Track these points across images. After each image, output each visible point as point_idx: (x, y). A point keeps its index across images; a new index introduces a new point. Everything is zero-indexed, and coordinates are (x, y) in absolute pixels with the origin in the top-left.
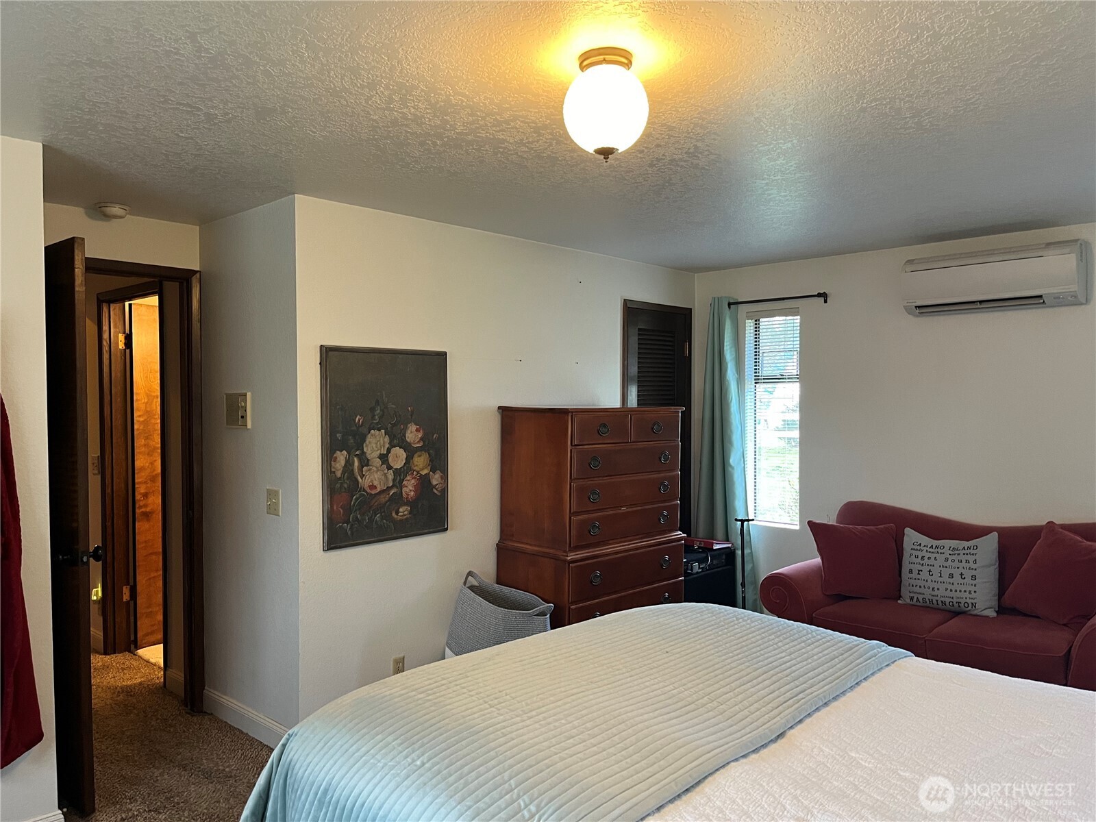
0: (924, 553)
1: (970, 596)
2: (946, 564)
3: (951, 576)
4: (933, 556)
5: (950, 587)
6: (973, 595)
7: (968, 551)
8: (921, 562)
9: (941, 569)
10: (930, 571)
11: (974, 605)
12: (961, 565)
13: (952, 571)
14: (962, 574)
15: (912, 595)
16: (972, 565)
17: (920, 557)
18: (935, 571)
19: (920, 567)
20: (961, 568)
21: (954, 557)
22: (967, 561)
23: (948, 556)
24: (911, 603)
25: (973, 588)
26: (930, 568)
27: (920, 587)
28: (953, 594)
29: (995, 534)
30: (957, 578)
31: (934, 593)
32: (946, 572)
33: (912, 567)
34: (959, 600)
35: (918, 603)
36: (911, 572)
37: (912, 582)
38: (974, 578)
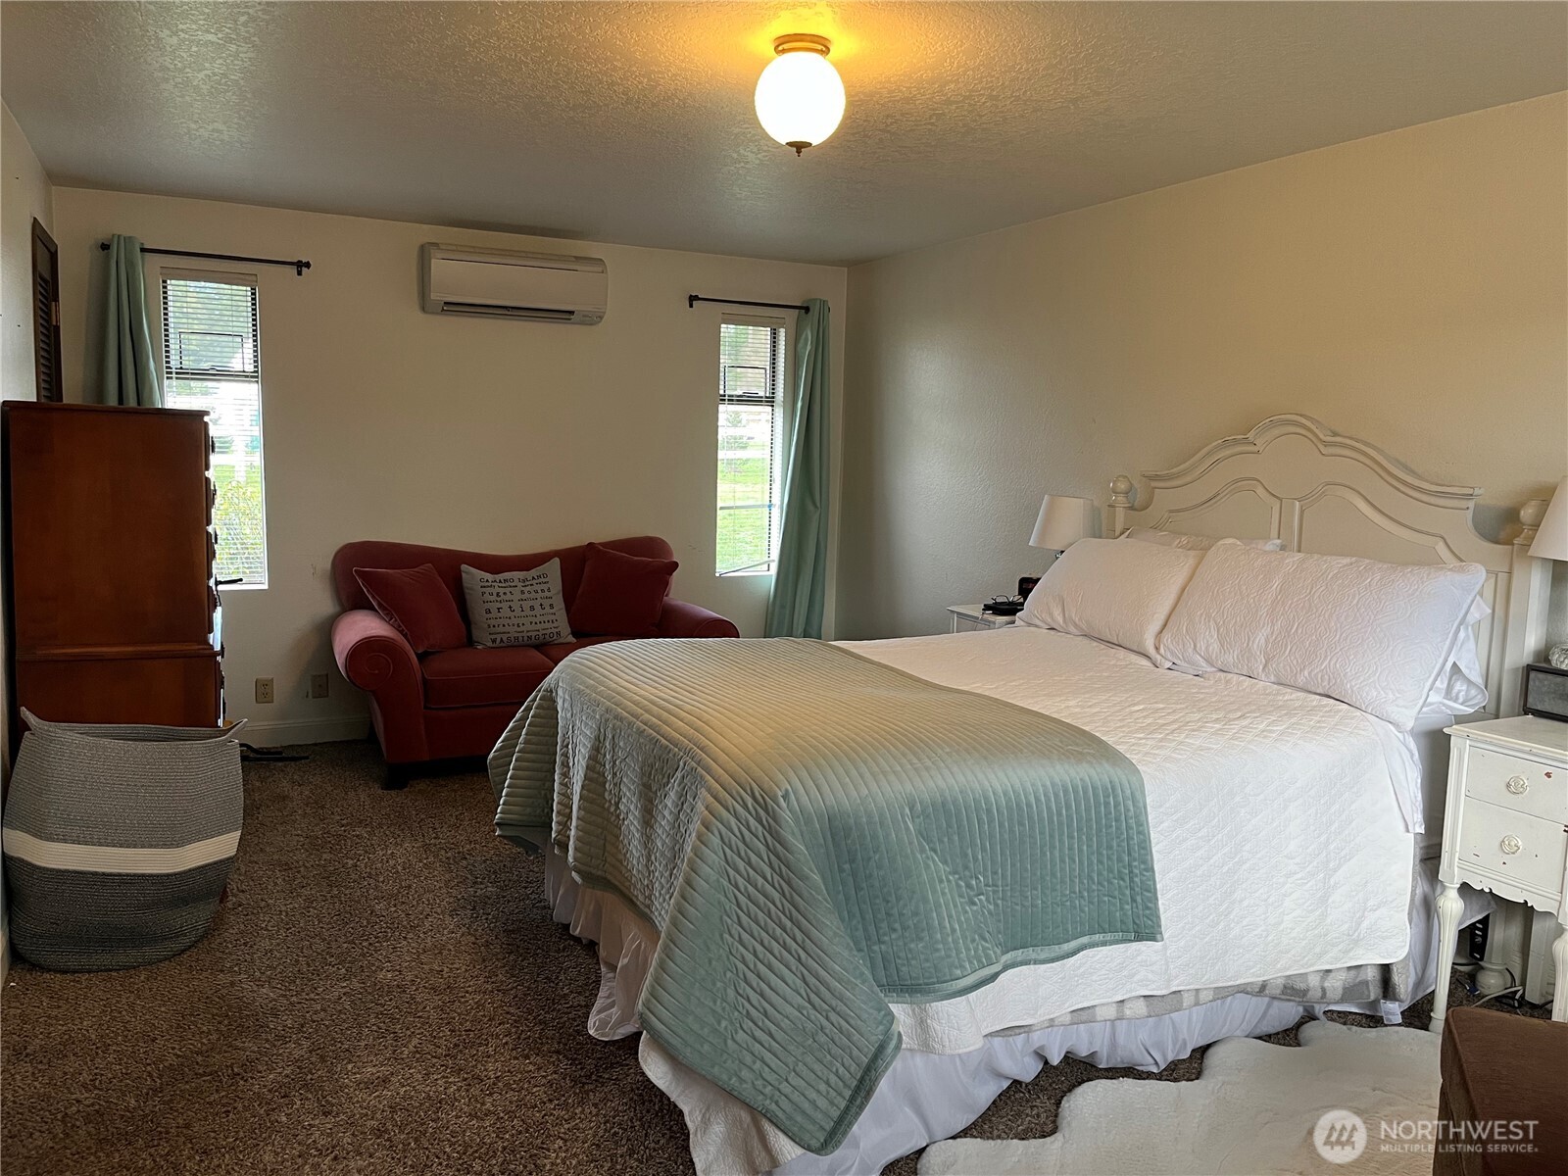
0: (497, 590)
1: (554, 625)
2: (524, 597)
3: (532, 608)
4: (507, 590)
5: (534, 620)
6: (555, 625)
7: (540, 580)
8: (499, 599)
9: (521, 602)
10: (510, 607)
11: (558, 633)
12: (538, 596)
13: (531, 603)
14: (541, 605)
15: (493, 637)
16: (547, 594)
17: (495, 594)
18: (516, 605)
19: (499, 605)
20: (539, 599)
21: (528, 588)
22: (543, 591)
23: (523, 589)
24: (494, 645)
25: (553, 617)
26: (510, 603)
27: (504, 626)
28: (539, 627)
29: (557, 560)
30: (538, 611)
31: (519, 629)
32: (526, 605)
33: (487, 606)
34: (544, 632)
35: (502, 644)
36: (488, 611)
37: (492, 622)
38: (551, 606)
